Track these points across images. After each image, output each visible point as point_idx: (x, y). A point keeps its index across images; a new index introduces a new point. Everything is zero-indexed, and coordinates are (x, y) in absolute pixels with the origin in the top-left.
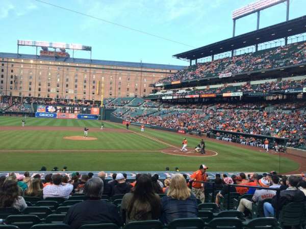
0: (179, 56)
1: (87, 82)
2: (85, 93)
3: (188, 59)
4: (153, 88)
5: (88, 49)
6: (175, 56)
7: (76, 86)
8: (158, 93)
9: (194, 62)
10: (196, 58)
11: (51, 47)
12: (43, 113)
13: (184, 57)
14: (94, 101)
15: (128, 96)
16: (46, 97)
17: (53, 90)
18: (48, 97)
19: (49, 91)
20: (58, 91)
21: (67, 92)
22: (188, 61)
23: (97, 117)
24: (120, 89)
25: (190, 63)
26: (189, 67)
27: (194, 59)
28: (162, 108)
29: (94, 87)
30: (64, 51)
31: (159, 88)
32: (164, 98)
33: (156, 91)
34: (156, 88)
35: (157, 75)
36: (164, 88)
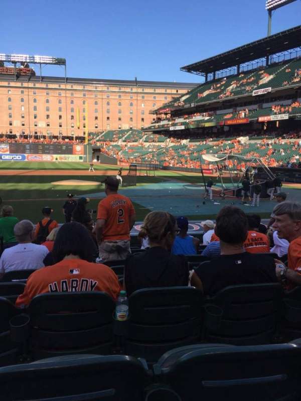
0: (190, 69)
1: (62, 110)
2: (61, 126)
3: (202, 72)
4: (155, 116)
5: (61, 62)
6: (184, 68)
7: (48, 116)
8: (162, 123)
9: (210, 76)
10: (214, 71)
11: (9, 61)
12: (6, 155)
13: (196, 70)
14: (74, 136)
15: (120, 128)
16: (9, 133)
17: (17, 123)
18: (11, 132)
19: (11, 124)
20: (23, 125)
21: (36, 125)
22: (202, 75)
23: (81, 158)
24: (108, 118)
25: (205, 78)
26: (204, 84)
27: (211, 72)
28: (170, 143)
29: (72, 116)
30: (27, 66)
31: (163, 116)
32: (172, 129)
33: (159, 120)
34: (159, 116)
35: (158, 98)
36: (170, 115)
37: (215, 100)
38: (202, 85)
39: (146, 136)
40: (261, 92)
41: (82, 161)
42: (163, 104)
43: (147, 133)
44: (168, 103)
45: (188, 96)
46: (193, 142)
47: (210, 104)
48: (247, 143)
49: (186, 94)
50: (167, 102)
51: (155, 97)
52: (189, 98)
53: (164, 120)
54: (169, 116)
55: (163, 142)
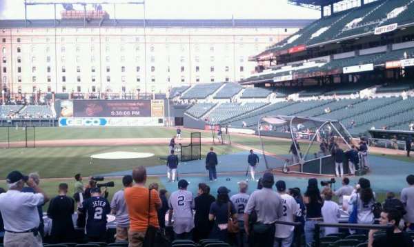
2: (138, 80)
3: (316, 4)
4: (256, 64)
7: (123, 69)
8: (266, 72)
9: (327, 11)
10: (331, 2)
11: (78, 3)
15: (213, 80)
16: (76, 91)
18: (79, 90)
20: (93, 80)
22: (317, 9)
23: (161, 121)
24: (198, 68)
25: (320, 12)
26: (320, 19)
27: (327, 5)
28: (273, 99)
29: (153, 67)
30: (100, 8)
31: (267, 63)
32: (276, 80)
33: (261, 68)
34: (261, 63)
35: (261, 39)
36: (275, 61)
37: (331, 41)
38: (317, 21)
39: (243, 90)
40: (385, 29)
41: (162, 124)
42: (267, 48)
43: (245, 86)
44: (273, 46)
45: (298, 36)
46: (304, 96)
47: (324, 46)
48: (374, 97)
49: (296, 34)
50: (271, 45)
51: (256, 40)
52: (299, 38)
53: (268, 68)
54: (274, 63)
55: (265, 97)
